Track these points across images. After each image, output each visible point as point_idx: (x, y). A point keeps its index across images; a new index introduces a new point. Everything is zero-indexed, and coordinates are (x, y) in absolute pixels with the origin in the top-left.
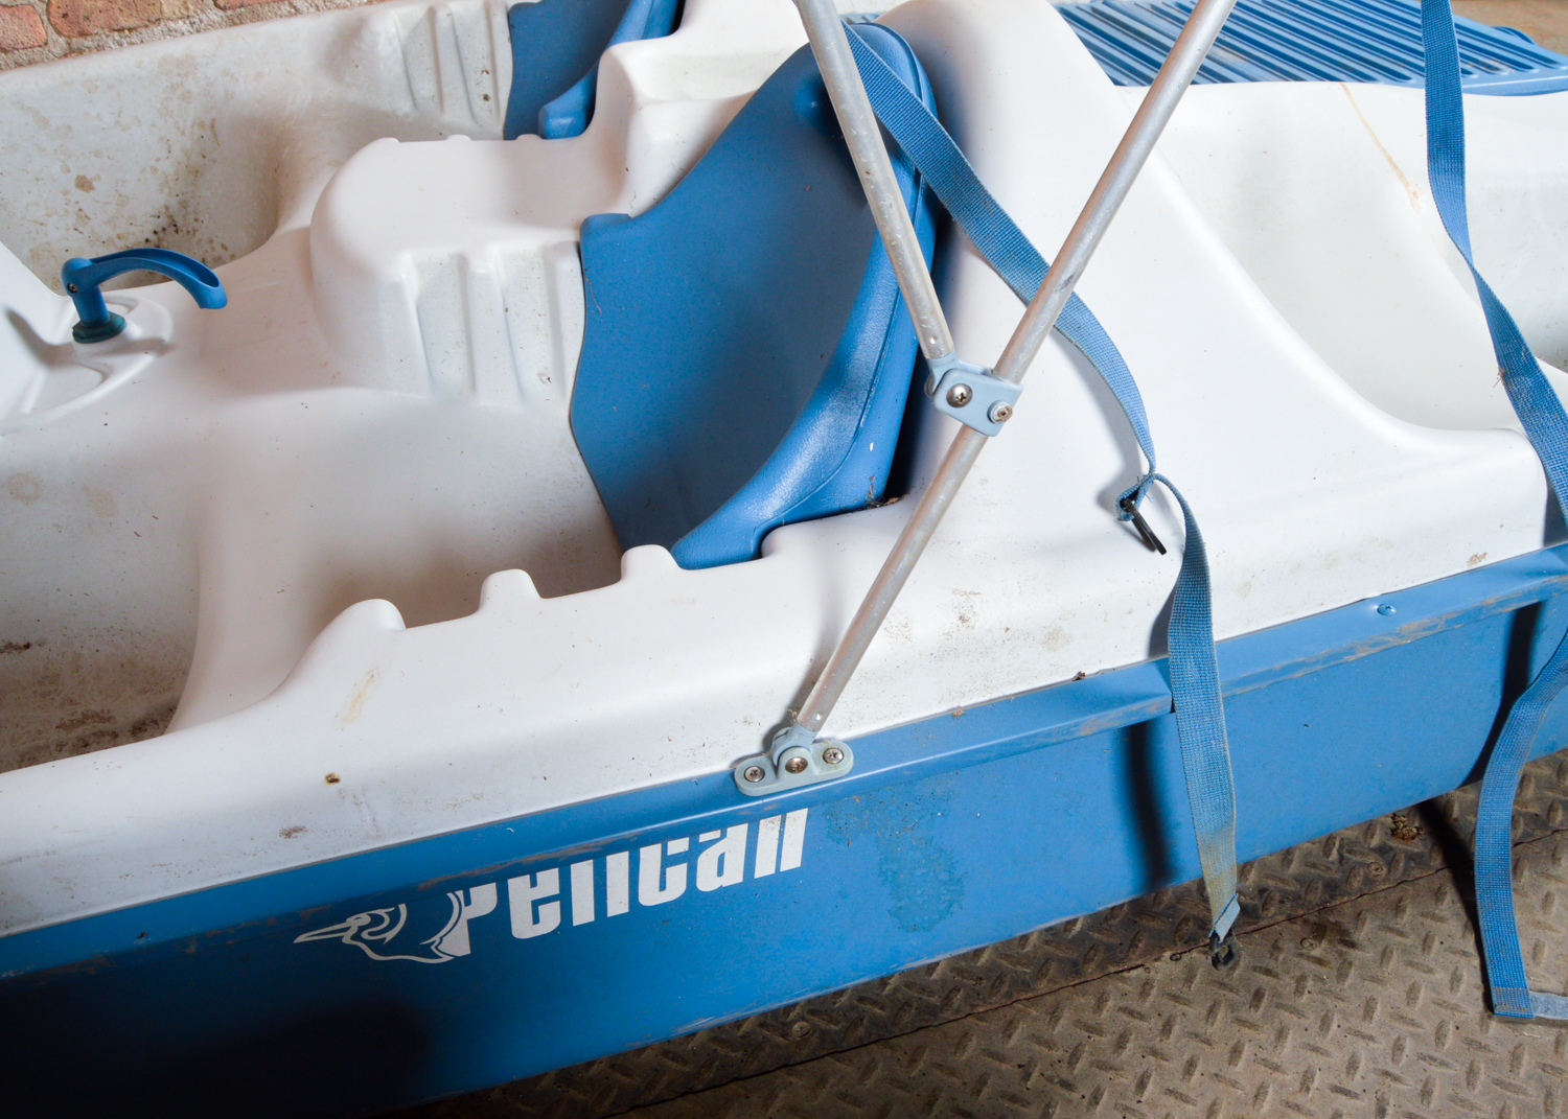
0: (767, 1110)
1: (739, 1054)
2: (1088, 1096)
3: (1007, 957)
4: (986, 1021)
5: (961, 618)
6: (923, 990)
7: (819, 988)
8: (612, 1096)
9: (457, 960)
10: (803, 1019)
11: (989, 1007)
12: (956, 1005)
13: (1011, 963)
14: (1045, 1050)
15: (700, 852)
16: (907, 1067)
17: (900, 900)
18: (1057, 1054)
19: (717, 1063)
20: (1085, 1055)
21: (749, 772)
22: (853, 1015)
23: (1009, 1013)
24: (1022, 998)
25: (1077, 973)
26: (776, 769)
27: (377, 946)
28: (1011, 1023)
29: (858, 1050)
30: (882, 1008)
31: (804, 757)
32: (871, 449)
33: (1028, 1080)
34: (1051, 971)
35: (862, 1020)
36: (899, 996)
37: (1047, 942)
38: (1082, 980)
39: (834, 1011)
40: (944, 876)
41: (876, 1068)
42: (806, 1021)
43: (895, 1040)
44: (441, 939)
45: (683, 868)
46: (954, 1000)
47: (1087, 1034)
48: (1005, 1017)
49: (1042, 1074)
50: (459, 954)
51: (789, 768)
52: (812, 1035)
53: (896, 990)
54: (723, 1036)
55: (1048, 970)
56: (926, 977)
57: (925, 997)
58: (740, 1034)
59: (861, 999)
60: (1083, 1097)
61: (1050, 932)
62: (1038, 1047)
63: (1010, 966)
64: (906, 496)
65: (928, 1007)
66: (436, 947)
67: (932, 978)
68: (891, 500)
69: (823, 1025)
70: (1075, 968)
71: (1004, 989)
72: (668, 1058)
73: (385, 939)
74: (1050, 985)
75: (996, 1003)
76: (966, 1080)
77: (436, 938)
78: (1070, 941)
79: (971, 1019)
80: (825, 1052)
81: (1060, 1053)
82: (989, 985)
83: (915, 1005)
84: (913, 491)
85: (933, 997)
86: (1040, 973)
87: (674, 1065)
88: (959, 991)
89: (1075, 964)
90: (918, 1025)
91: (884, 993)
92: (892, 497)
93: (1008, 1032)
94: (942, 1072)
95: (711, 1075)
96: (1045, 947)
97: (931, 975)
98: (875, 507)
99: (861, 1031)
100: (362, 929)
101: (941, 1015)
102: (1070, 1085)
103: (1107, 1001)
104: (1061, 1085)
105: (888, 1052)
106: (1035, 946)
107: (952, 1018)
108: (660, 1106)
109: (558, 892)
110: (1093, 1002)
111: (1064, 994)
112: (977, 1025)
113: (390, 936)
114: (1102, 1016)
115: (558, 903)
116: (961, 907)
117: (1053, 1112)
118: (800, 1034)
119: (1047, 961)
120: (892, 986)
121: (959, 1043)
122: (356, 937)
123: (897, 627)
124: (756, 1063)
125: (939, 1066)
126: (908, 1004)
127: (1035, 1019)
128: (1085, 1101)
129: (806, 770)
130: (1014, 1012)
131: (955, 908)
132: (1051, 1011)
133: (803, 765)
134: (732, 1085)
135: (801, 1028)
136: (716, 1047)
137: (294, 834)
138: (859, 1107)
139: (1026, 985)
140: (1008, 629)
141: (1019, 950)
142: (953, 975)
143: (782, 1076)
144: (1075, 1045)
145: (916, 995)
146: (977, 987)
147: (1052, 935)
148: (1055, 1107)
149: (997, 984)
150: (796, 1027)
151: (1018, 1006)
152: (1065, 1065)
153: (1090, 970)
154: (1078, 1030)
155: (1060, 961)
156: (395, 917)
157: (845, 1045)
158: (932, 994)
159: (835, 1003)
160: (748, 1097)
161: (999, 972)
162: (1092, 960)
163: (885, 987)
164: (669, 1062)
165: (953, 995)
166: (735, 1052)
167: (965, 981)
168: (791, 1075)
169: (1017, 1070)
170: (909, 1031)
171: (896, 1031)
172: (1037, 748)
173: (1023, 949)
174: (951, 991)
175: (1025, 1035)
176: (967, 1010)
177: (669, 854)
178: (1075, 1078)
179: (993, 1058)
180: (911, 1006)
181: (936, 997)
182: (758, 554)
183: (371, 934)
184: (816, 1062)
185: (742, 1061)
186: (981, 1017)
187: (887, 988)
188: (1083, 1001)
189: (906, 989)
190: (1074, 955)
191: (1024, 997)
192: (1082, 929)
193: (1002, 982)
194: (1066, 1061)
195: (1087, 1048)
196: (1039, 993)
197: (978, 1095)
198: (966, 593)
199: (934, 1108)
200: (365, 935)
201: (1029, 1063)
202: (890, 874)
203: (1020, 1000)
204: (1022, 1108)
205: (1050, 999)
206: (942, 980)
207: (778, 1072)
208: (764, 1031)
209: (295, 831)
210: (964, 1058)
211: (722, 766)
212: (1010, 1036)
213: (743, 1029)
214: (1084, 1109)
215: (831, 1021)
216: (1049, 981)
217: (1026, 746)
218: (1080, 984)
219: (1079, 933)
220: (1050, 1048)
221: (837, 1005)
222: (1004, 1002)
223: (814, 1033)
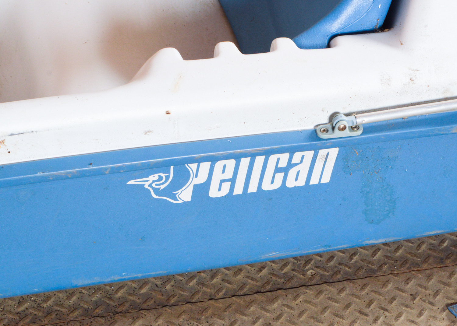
0: (296, 301)
1: (283, 280)
2: (440, 308)
3: (410, 253)
4: (398, 277)
5: (411, 79)
6: (369, 262)
7: (326, 246)
8: (224, 291)
9: (185, 203)
10: (312, 269)
11: (399, 272)
12: (384, 270)
13: (412, 256)
14: (423, 290)
15: (291, 168)
16: (360, 291)
17: (367, 206)
18: (428, 292)
19: (272, 283)
20: (441, 293)
21: (322, 130)
22: (336, 270)
23: (408, 275)
24: (415, 269)
25: (442, 262)
26: (333, 128)
27: (156, 191)
28: (409, 278)
29: (338, 283)
30: (350, 268)
31: (345, 125)
32: (380, 7)
33: (414, 300)
34: (430, 261)
35: (340, 272)
36: (358, 264)
37: (430, 249)
38: (444, 265)
39: (327, 267)
40: (388, 198)
41: (345, 290)
42: (314, 270)
43: (355, 281)
44: (181, 192)
45: (283, 174)
46: (383, 268)
47: (443, 286)
48: (407, 276)
49: (421, 299)
50: (186, 200)
51: (339, 129)
52: (316, 276)
53: (356, 262)
54: (275, 273)
55: (429, 260)
56: (371, 258)
57: (370, 266)
58: (282, 272)
59: (340, 264)
60: (438, 308)
61: (432, 246)
62: (420, 289)
63: (411, 257)
64: (392, 29)
65: (371, 270)
66: (178, 196)
67: (374, 258)
68: (386, 30)
69: (322, 272)
70: (442, 260)
71: (407, 266)
72: (249, 279)
73: (160, 188)
74: (429, 266)
75: (403, 270)
76: (386, 298)
77: (179, 191)
78: (440, 250)
79: (390, 276)
80: (322, 282)
81: (430, 292)
82: (400, 263)
83: (365, 268)
84: (395, 27)
85: (374, 266)
86: (425, 261)
87: (252, 282)
88: (386, 264)
89: (442, 259)
90: (366, 276)
91: (351, 262)
92: (387, 28)
93: (407, 282)
94: (376, 294)
95: (270, 287)
96: (429, 251)
97: (373, 257)
98: (378, 32)
99: (339, 276)
100: (154, 182)
101: (377, 273)
102: (433, 304)
103: (454, 274)
104: (429, 303)
105: (351, 285)
106: (423, 250)
107: (382, 275)
108: (246, 296)
109: (231, 178)
110: (448, 274)
111: (435, 270)
112: (393, 278)
113: (162, 187)
114: (451, 280)
115: (230, 183)
116: (393, 215)
117: (424, 313)
118: (311, 275)
119: (428, 257)
120: (355, 260)
121: (385, 284)
122: (150, 185)
123: (385, 80)
124: (290, 284)
125: (375, 292)
126: (361, 267)
127: (420, 278)
128: (439, 310)
129: (345, 130)
130: (411, 275)
131: (391, 215)
132: (428, 276)
133: (344, 128)
134: (279, 291)
135: (311, 273)
136: (271, 277)
137: (148, 133)
138: (337, 303)
139: (417, 265)
140: (428, 86)
141: (416, 251)
142: (384, 258)
143: (302, 289)
144: (438, 289)
145: (366, 264)
146: (395, 264)
147: (432, 247)
148: (425, 311)
149: (404, 263)
150: (309, 272)
151: (413, 272)
152: (432, 297)
153: (448, 262)
154: (440, 284)
155: (435, 257)
156: (167, 178)
157: (331, 281)
158: (373, 264)
159: (327, 264)
160: (287, 296)
161: (406, 259)
162: (450, 258)
163: (352, 260)
164: (250, 281)
165: (383, 265)
166: (281, 279)
167: (389, 261)
168: (307, 289)
169: (410, 296)
170: (361, 278)
171: (356, 277)
172: (435, 135)
173: (418, 251)
174: (382, 264)
175: (415, 284)
176: (390, 272)
177: (278, 167)
178: (436, 301)
179: (399, 291)
180: (363, 268)
181: (375, 266)
182: (328, 46)
183: (156, 185)
184: (318, 286)
185: (284, 283)
186: (396, 275)
187: (353, 261)
188: (443, 273)
189: (362, 262)
190: (442, 255)
191: (416, 269)
192: (447, 245)
193: (406, 263)
194: (432, 295)
195: (442, 291)
196: (424, 269)
197: (391, 304)
198: (414, 70)
199: (371, 306)
200: (154, 185)
201: (416, 294)
202: (365, 192)
203: (414, 270)
204: (410, 310)
205: (428, 272)
206: (379, 260)
207: (300, 288)
208: (294, 273)
209: (149, 132)
210: (386, 290)
211: (311, 127)
212: (408, 284)
213: (284, 271)
214: (438, 313)
215: (326, 271)
216: (429, 264)
217: (431, 134)
218: (443, 267)
219: (445, 247)
220: (426, 289)
221: (329, 265)
222: (407, 270)
223: (317, 275)
